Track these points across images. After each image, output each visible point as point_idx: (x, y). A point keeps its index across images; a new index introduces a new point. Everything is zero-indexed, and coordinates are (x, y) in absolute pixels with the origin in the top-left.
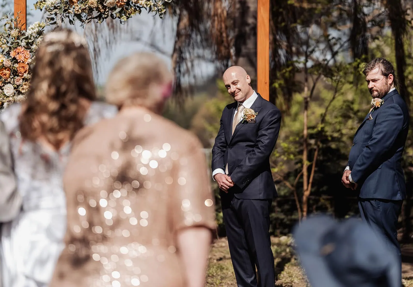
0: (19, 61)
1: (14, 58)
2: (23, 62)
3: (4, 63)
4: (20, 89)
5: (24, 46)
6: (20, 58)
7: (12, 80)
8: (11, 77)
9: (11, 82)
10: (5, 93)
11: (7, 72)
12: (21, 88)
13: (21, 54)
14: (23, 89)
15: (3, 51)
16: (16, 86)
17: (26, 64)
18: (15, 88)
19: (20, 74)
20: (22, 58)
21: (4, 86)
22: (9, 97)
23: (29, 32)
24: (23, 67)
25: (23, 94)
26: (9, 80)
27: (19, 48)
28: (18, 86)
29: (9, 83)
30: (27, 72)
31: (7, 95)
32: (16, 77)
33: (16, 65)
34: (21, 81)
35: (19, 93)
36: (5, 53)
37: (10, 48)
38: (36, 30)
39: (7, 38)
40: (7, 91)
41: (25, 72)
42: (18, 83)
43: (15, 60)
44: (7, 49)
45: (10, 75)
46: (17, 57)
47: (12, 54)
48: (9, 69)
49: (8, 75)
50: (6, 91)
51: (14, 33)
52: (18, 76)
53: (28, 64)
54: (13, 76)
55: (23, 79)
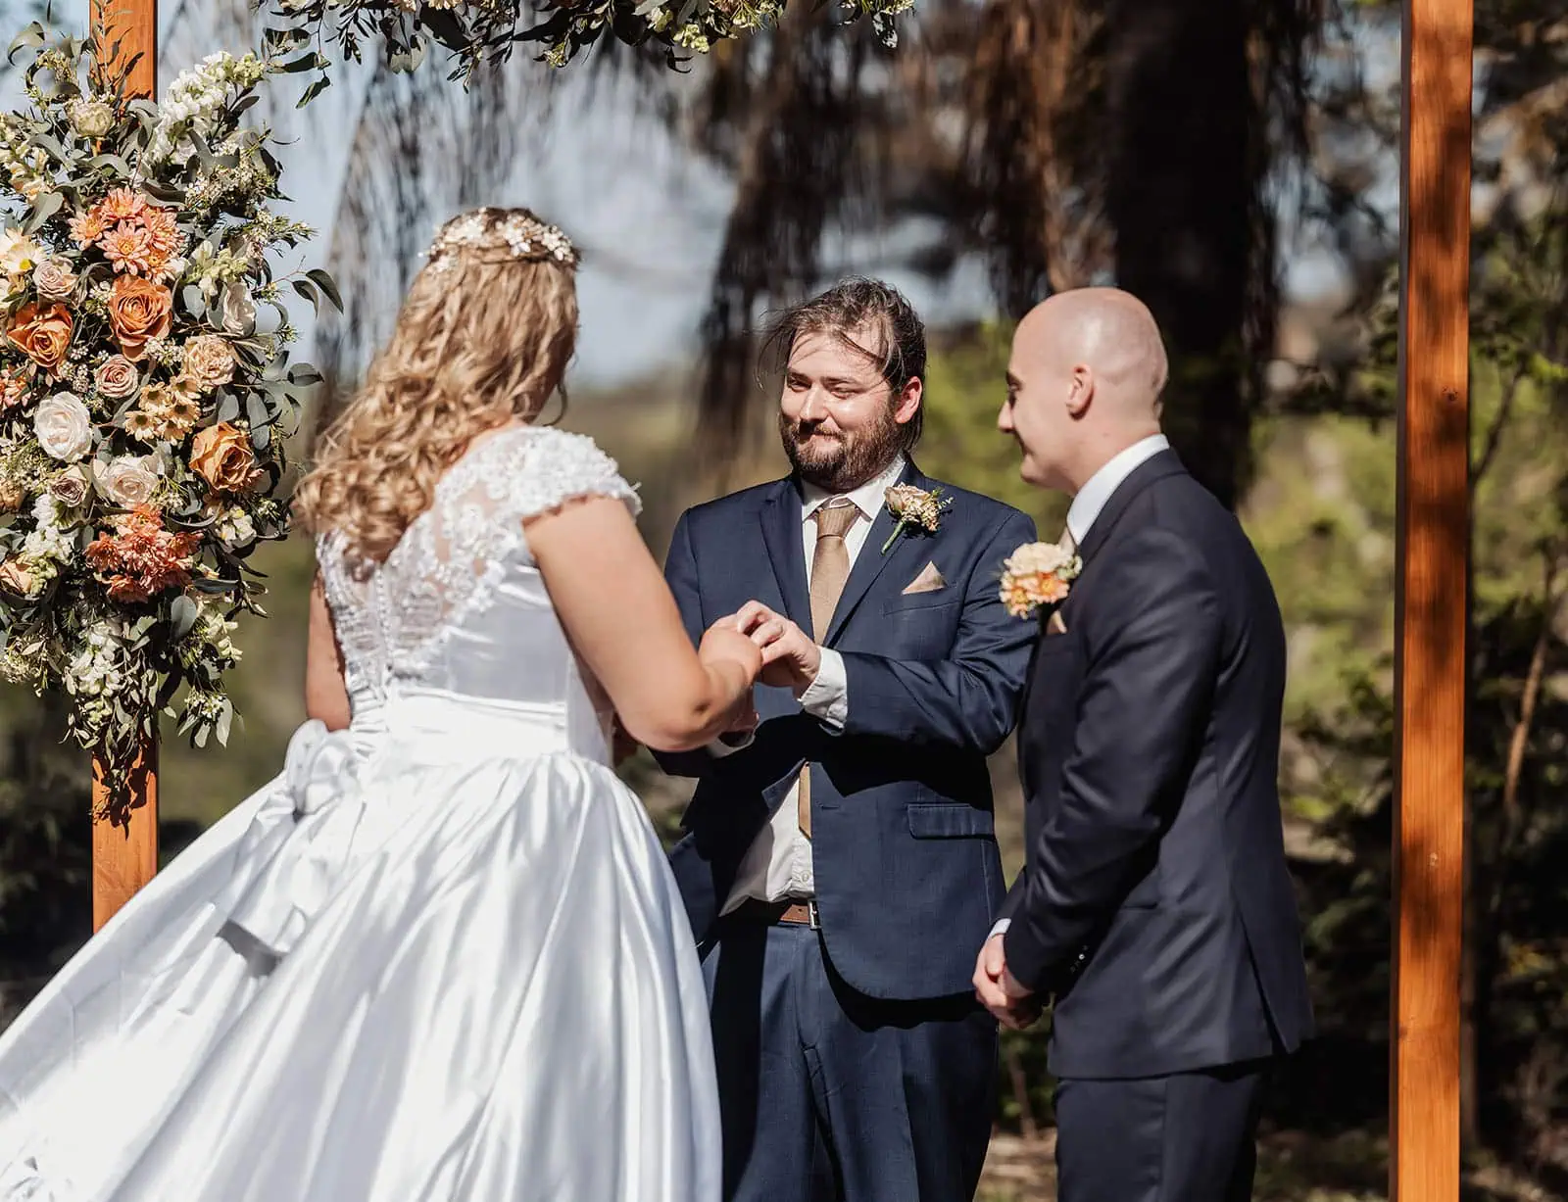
0: (118, 266)
1: (94, 253)
2: (142, 274)
3: (37, 278)
4: (126, 421)
5: (146, 186)
6: (124, 247)
7: (83, 370)
8: (76, 355)
9: (77, 385)
10: (43, 442)
11: (56, 329)
12: (132, 414)
13: (130, 231)
14: (142, 421)
15: (30, 214)
16: (98, 403)
17: (158, 281)
18: (96, 417)
19: (124, 341)
20: (138, 253)
21: (34, 403)
22: (63, 464)
23: (172, 108)
24: (144, 301)
25: (141, 449)
26: (64, 370)
27: (116, 193)
28: (112, 405)
29: (65, 386)
30: (164, 331)
31: (49, 450)
32: (103, 355)
33: (105, 292)
34: (132, 375)
35: (123, 443)
36: (40, 221)
37: (68, 194)
38: (213, 96)
39: (52, 142)
40: (53, 432)
41: (153, 330)
42: (113, 391)
43: (95, 263)
44: (53, 204)
45: (72, 345)
46: (111, 246)
47: (83, 228)
48: (66, 309)
49: (58, 345)
50: (44, 432)
51: (90, 114)
52: (113, 349)
53: (168, 283)
54: (84, 351)
55: (142, 367)
